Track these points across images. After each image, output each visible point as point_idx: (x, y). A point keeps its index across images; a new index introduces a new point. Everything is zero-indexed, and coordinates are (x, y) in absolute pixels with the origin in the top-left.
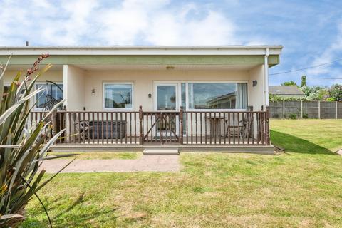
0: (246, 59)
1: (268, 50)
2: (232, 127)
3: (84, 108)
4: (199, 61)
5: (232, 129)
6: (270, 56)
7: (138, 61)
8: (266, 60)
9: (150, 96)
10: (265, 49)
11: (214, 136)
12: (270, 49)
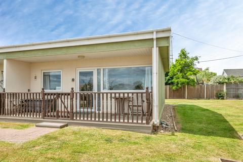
0: (137, 44)
1: (155, 33)
2: (136, 106)
3: (29, 90)
4: (95, 49)
5: (135, 108)
6: (157, 39)
7: (50, 53)
8: (155, 42)
9: (73, 80)
10: (153, 33)
11: (120, 114)
12: (157, 32)
